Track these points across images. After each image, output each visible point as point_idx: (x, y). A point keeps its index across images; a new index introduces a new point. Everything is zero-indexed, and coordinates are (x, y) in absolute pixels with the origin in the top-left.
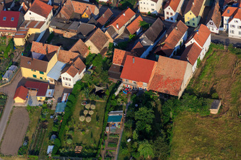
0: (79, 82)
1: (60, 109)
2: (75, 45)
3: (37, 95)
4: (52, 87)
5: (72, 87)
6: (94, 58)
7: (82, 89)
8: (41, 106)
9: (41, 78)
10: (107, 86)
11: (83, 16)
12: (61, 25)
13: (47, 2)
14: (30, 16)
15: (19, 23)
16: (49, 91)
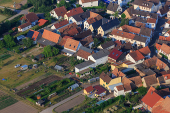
1: (99, 103)
3: (96, 93)
5: (117, 96)
9: (106, 87)
11: (158, 68)
12: (141, 68)
16: (103, 94)
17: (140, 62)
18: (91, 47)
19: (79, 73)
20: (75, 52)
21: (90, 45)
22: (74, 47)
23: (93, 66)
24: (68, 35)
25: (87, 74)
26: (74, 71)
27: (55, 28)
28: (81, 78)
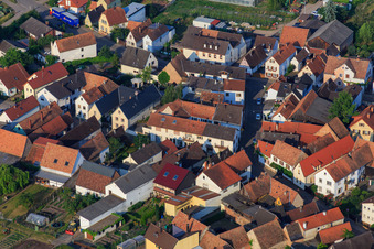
2: (231, 231)
11: (276, 203)
12: (237, 204)
14: (203, 181)
17: (232, 189)
18: (103, 160)
19: (91, 231)
20: (69, 175)
21: (102, 156)
22: (67, 164)
23: (120, 209)
24: (44, 135)
25: (110, 230)
26: (78, 224)
27: (9, 120)
28: (98, 243)
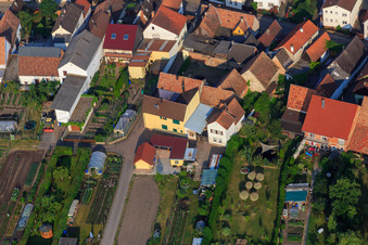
0: (235, 137)
1: (208, 180)
2: (228, 79)
3: (172, 157)
4: (193, 144)
5: (224, 144)
6: (256, 99)
7: (241, 148)
8: (178, 174)
9: (175, 130)
10: (279, 143)
11: (236, 32)
12: (202, 47)
13: (177, 10)
14: (153, 32)
15: (136, 44)
16: (189, 151)
19: (75, 121)
20: (3, 67)
21: (18, 34)
23: (85, 88)
28: (87, 132)
